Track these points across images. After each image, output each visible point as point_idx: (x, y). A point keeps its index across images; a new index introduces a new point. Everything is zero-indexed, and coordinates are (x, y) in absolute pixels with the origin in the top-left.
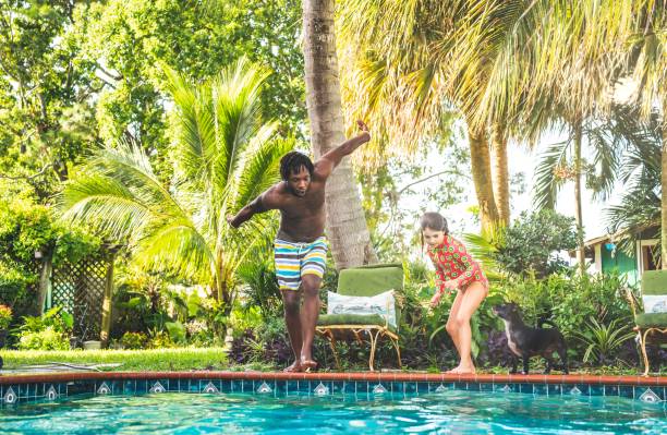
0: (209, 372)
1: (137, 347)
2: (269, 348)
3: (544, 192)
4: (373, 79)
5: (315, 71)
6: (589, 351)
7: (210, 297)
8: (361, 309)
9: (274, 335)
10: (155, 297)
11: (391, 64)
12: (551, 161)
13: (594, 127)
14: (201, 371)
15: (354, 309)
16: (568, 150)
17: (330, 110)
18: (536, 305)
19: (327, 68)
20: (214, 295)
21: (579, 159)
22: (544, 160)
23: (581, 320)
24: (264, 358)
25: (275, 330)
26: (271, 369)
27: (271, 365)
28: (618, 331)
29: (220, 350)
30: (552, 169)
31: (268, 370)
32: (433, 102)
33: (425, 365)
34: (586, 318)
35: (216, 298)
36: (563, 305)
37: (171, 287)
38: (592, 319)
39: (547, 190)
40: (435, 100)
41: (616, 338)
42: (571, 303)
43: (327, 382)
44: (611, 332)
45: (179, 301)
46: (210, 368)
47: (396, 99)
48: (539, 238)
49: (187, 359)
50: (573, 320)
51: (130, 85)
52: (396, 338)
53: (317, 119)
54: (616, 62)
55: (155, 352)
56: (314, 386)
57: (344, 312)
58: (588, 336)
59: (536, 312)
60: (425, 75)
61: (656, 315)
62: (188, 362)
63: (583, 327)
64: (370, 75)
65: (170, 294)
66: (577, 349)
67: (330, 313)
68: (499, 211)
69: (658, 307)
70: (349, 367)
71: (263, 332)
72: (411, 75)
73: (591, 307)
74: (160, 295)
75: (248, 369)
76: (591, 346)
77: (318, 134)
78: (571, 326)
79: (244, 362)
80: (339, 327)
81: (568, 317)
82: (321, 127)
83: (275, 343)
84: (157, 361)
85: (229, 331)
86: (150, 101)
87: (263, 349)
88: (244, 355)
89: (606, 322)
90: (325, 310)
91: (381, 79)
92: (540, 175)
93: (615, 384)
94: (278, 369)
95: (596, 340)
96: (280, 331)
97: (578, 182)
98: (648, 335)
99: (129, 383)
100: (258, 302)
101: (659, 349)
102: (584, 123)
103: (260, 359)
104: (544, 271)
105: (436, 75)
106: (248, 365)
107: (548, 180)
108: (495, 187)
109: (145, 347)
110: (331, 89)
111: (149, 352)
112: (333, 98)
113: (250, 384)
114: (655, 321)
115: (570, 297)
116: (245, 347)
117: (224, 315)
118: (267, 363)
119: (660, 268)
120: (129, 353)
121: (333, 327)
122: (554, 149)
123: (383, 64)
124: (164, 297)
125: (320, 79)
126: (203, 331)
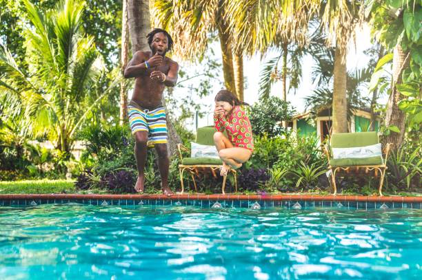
0: (64, 194)
2: (102, 179)
4: (164, 14)
5: (135, 5)
6: (299, 181)
7: (56, 148)
9: (105, 171)
10: (19, 149)
11: (176, 5)
12: (269, 68)
14: (59, 194)
15: (209, 154)
16: (279, 62)
17: (144, 30)
18: (269, 154)
19: (143, 3)
20: (59, 147)
21: (285, 68)
22: (265, 68)
23: (295, 163)
24: (100, 185)
25: (107, 169)
26: (105, 193)
27: (105, 190)
28: (316, 170)
29: (70, 181)
30: (270, 73)
31: (103, 193)
32: (202, 31)
34: (298, 162)
35: (60, 149)
36: (285, 153)
37: (30, 142)
38: (302, 162)
39: (266, 85)
40: (203, 29)
41: (315, 173)
42: (290, 153)
44: (313, 170)
45: (34, 151)
46: (64, 192)
47: (179, 27)
48: (270, 114)
50: (291, 163)
53: (135, 35)
54: (312, 10)
58: (299, 172)
59: (269, 158)
60: (197, 13)
62: (48, 189)
63: (296, 167)
64: (162, 11)
65: (29, 146)
66: (292, 180)
67: (193, 156)
69: (341, 156)
71: (99, 169)
72: (189, 12)
73: (301, 155)
74: (23, 147)
75: (90, 193)
76: (301, 178)
77: (136, 46)
78: (290, 167)
79: (86, 188)
80: (203, 166)
81: (288, 161)
82: (138, 41)
83: (106, 176)
84: (27, 189)
86: (14, 22)
87: (99, 180)
88: (86, 184)
89: (310, 164)
90: (190, 154)
91: (169, 14)
92: (263, 77)
93: (321, 200)
94: (109, 193)
95: (304, 175)
96: (110, 169)
97: (285, 81)
98: (337, 172)
99: (14, 202)
102: (289, 46)
103: (97, 187)
104: (271, 134)
105: (204, 14)
106: (89, 190)
107: (267, 79)
110: (145, 16)
112: (145, 23)
113: (96, 201)
114: (340, 163)
115: (289, 149)
116: (86, 179)
117: (66, 160)
118: (102, 189)
120: (5, 183)
121: (199, 166)
122: (271, 62)
123: (171, 5)
124: (25, 148)
125: (138, 10)
126: (51, 170)
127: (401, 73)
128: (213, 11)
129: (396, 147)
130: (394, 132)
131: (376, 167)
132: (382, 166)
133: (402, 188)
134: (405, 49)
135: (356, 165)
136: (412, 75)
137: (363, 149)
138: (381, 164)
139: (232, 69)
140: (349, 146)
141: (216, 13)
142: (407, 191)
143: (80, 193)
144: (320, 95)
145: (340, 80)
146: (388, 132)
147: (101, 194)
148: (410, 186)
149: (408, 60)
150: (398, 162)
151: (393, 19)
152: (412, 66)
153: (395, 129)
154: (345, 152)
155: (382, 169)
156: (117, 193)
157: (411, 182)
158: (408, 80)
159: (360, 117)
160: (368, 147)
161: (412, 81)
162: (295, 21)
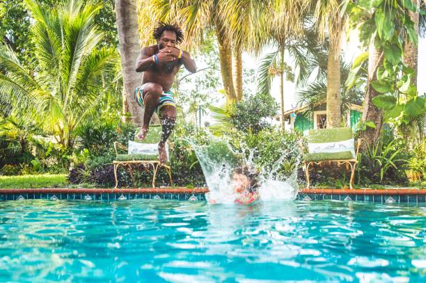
0: (55, 189)
1: (11, 174)
2: (92, 174)
3: (264, 82)
4: (162, 10)
5: (122, 5)
7: (59, 143)
8: (148, 151)
9: (96, 167)
10: (24, 143)
11: (172, 2)
12: (268, 64)
13: (292, 44)
14: (50, 188)
15: (144, 151)
16: (277, 57)
17: (131, 30)
19: (130, 4)
20: (62, 142)
21: (283, 64)
22: (263, 63)
24: (89, 180)
25: (97, 164)
27: (94, 184)
29: (64, 176)
30: (268, 69)
31: (93, 188)
33: (187, 183)
35: (63, 144)
37: (35, 137)
39: (265, 81)
40: (198, 25)
42: (270, 148)
43: (126, 194)
45: (39, 146)
46: (56, 187)
48: (254, 110)
49: (42, 181)
51: (7, 7)
52: (169, 167)
53: (123, 35)
54: (304, 7)
55: (22, 177)
56: (118, 197)
57: (138, 153)
60: (192, 10)
61: (315, 154)
62: (42, 183)
64: (159, 8)
65: (34, 141)
67: (129, 153)
68: (236, 93)
70: (140, 186)
71: (90, 165)
72: (184, 9)
74: (27, 141)
75: (79, 187)
77: (124, 45)
79: (77, 183)
82: (126, 40)
83: (97, 171)
84: (23, 183)
85: (72, 164)
86: (21, 17)
87: (89, 175)
88: (77, 178)
90: (127, 151)
91: (166, 11)
92: (261, 72)
94: (98, 186)
96: (100, 164)
97: (282, 76)
98: (310, 165)
100: (87, 147)
101: (317, 173)
102: (286, 41)
103: (87, 181)
104: (257, 129)
105: (199, 10)
106: (80, 185)
107: (266, 75)
108: (234, 78)
109: (16, 174)
110: (132, 17)
111: (18, 177)
112: (133, 23)
113: (79, 195)
114: (314, 158)
115: (270, 144)
116: (78, 174)
117: (69, 154)
118: (91, 183)
119: (325, 127)
120: (5, 177)
121: (130, 162)
122: (269, 57)
123: (167, 2)
124: (30, 143)
125: (125, 11)
126: (55, 164)
127: (376, 71)
128: (208, 7)
129: (372, 141)
130: (370, 128)
131: (347, 161)
132: (352, 160)
133: (376, 181)
134: (379, 47)
135: (328, 160)
136: (386, 73)
137: (337, 144)
138: (351, 158)
139: (230, 64)
140: (324, 141)
141: (211, 10)
142: (379, 184)
143: (70, 188)
144: (315, 89)
145: (333, 75)
146: (365, 128)
147: (90, 188)
148: (384, 179)
149: (382, 59)
150: (374, 156)
151: (368, 18)
152: (385, 64)
153: (371, 124)
154: (320, 148)
155: (353, 163)
156: (106, 187)
157: (384, 175)
158: (382, 77)
159: (355, 111)
160: (342, 142)
161: (386, 78)
162: (288, 18)
